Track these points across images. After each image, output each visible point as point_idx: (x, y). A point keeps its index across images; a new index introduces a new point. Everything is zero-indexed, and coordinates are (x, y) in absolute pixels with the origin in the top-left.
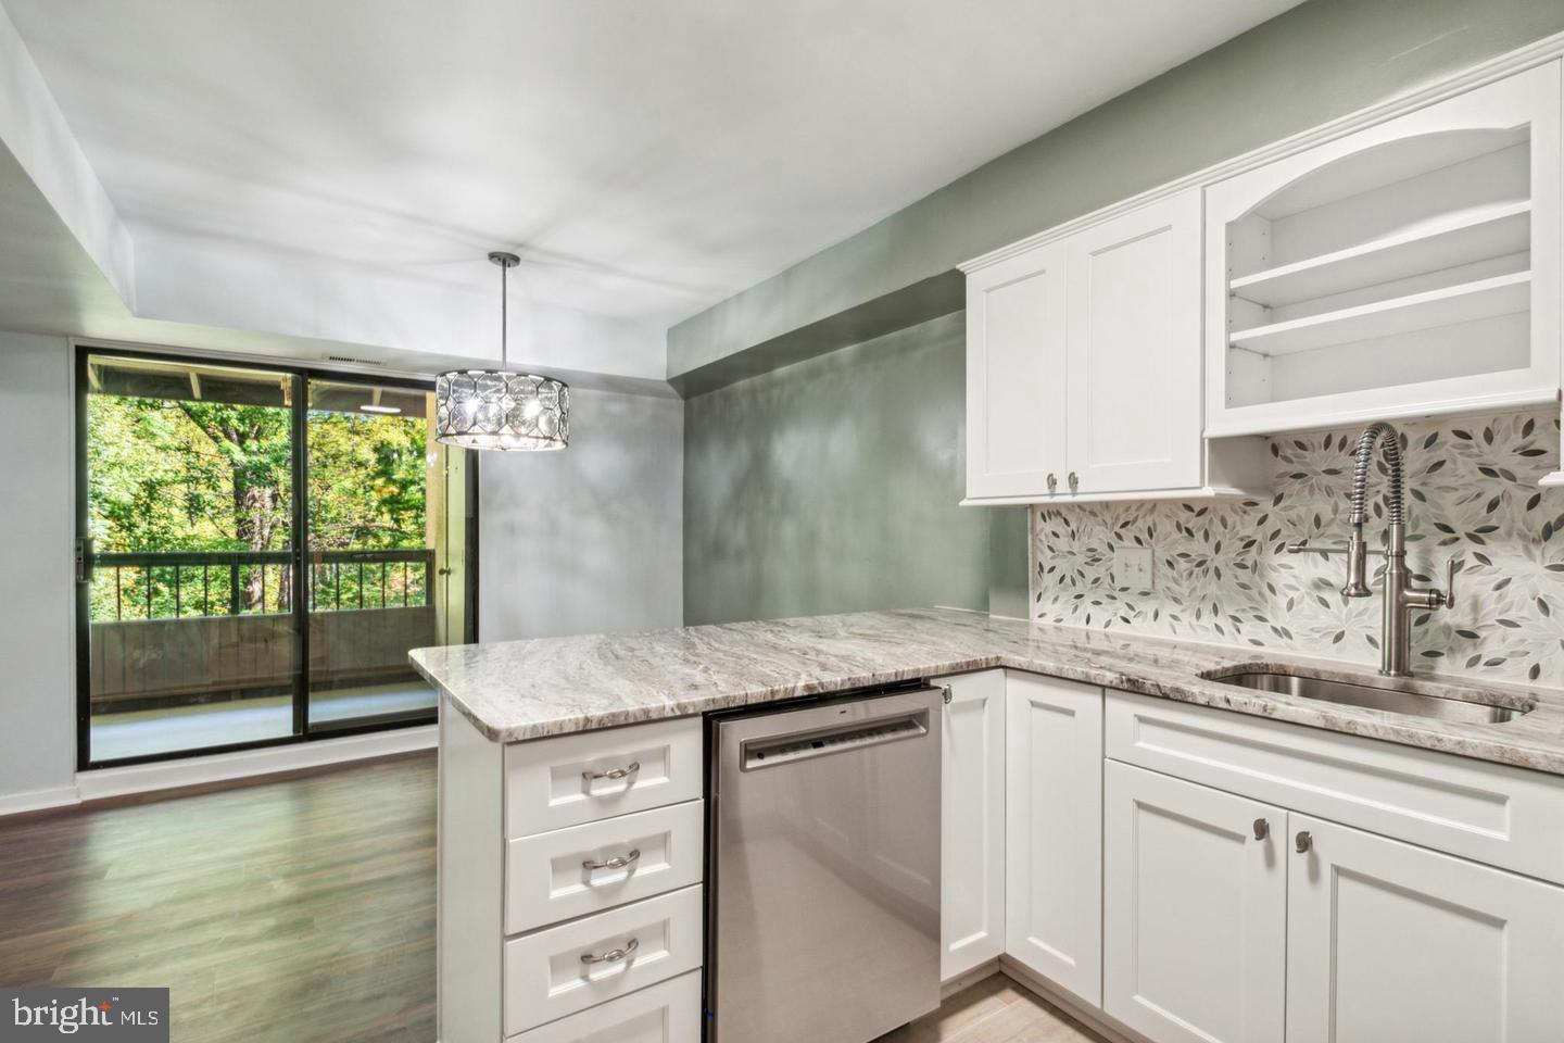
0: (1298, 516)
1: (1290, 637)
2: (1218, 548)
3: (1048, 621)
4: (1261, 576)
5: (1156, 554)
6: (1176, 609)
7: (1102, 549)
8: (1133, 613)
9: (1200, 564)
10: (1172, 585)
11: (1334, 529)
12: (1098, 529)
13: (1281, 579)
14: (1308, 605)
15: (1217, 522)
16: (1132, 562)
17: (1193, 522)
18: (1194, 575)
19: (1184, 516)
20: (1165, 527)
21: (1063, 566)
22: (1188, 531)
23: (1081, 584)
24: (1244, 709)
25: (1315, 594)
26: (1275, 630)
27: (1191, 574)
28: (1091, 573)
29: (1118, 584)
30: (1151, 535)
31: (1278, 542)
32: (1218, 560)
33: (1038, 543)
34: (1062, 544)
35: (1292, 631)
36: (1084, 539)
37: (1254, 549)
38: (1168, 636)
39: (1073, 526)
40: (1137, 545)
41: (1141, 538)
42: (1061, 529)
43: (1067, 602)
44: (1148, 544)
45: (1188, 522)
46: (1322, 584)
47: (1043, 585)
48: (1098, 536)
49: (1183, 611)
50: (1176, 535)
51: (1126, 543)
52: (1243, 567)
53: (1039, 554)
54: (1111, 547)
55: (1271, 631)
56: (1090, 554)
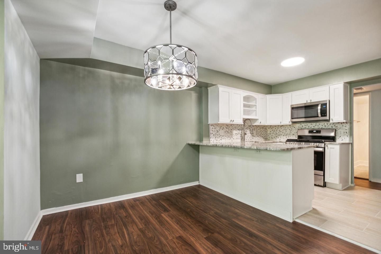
2: (229, 130)
3: (212, 141)
5: (224, 131)
6: (226, 138)
7: (218, 130)
8: (222, 139)
10: (225, 135)
13: (234, 133)
14: (235, 136)
15: (229, 127)
16: (222, 132)
17: (227, 127)
20: (225, 127)
21: (214, 133)
23: (215, 136)
27: (227, 133)
28: (217, 134)
29: (220, 135)
32: (229, 132)
34: (214, 130)
35: (234, 139)
36: (216, 129)
37: (232, 130)
38: (225, 141)
39: (215, 127)
40: (222, 130)
42: (213, 127)
43: (214, 138)
46: (236, 134)
47: (211, 136)
48: (218, 128)
50: (226, 129)
52: (231, 132)
53: (211, 131)
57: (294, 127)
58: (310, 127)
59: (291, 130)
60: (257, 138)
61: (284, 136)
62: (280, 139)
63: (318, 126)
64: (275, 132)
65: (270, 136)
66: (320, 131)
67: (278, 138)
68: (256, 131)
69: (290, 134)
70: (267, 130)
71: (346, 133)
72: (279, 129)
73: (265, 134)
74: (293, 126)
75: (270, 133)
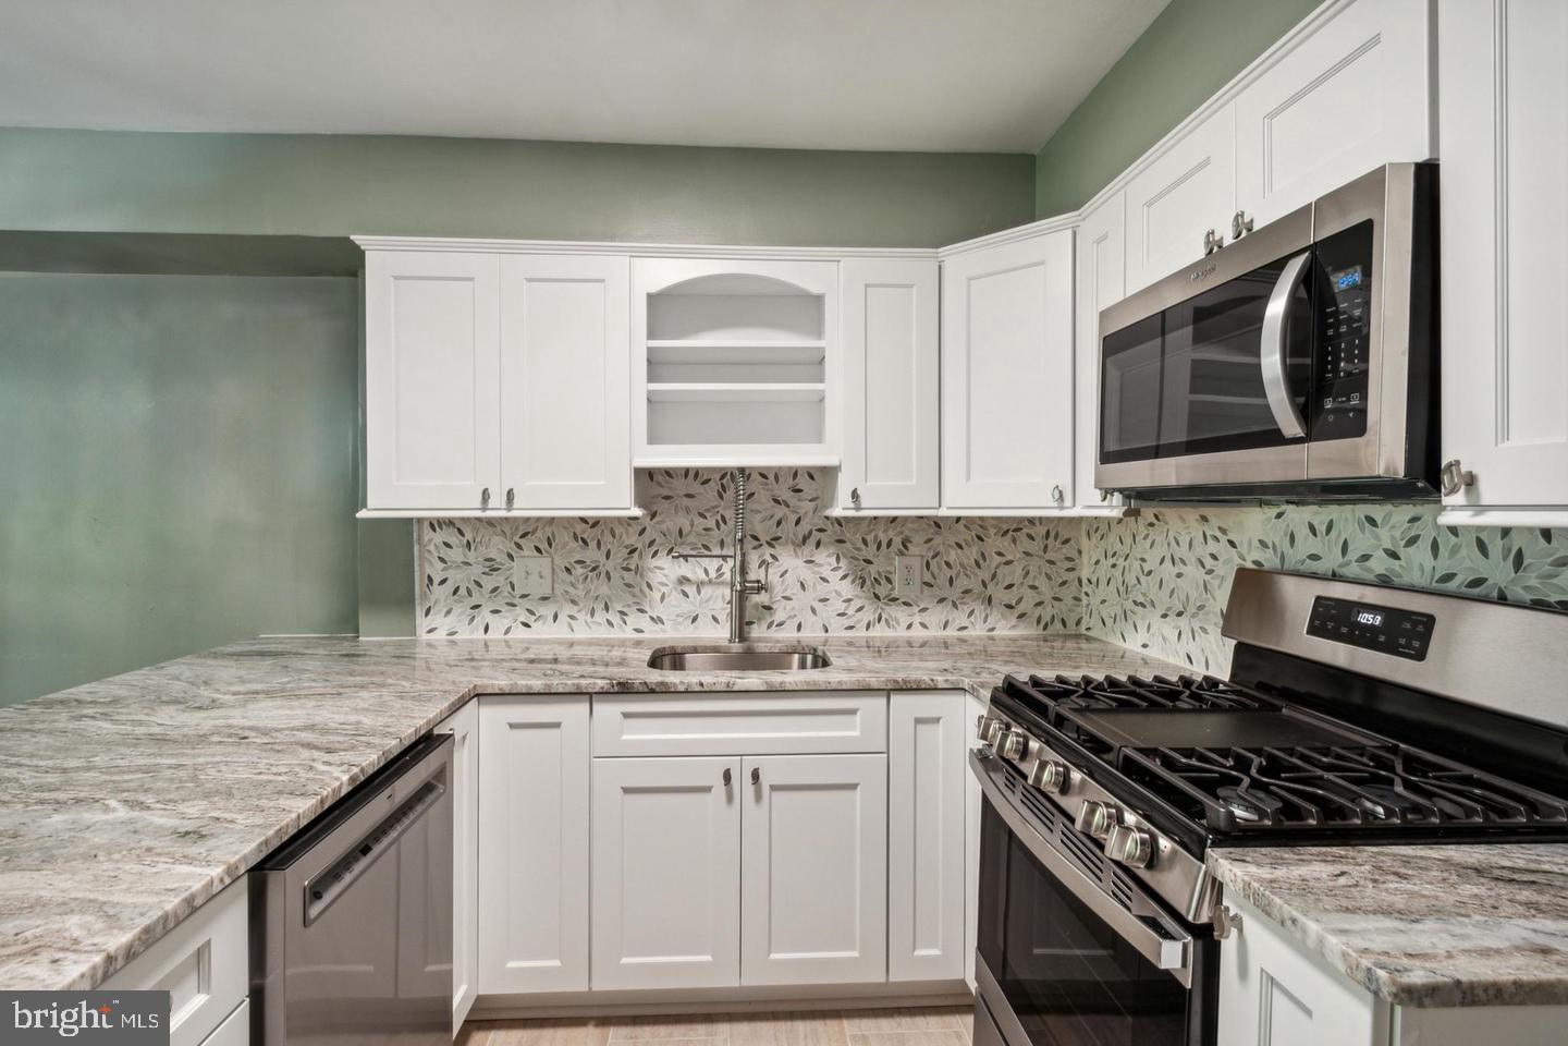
0: (668, 529)
1: (663, 623)
2: (608, 555)
3: (440, 635)
4: (642, 576)
5: (556, 562)
6: (573, 610)
7: (500, 558)
8: (533, 618)
9: (594, 569)
10: (570, 589)
11: (691, 538)
12: (496, 539)
13: (656, 578)
14: (675, 597)
15: (607, 533)
16: (531, 570)
17: (588, 534)
18: (589, 579)
19: (580, 527)
20: (564, 537)
21: (456, 577)
22: (584, 541)
23: (468, 597)
24: (714, 689)
25: (679, 588)
26: (652, 618)
27: (586, 578)
28: (489, 583)
29: (518, 592)
30: (550, 545)
31: (654, 549)
32: (610, 565)
33: (427, 555)
34: (456, 555)
35: (664, 618)
36: (482, 549)
37: (636, 554)
38: (567, 635)
39: (469, 536)
40: (536, 553)
41: (541, 547)
42: (453, 539)
43: (462, 613)
44: (548, 553)
45: (584, 532)
46: (684, 580)
47: (433, 598)
48: (496, 547)
49: (579, 611)
50: (573, 544)
51: (526, 552)
52: (627, 569)
53: (427, 565)
54: (511, 557)
55: (649, 619)
56: (488, 563)
57: (1232, 543)
59: (1209, 562)
61: (1164, 616)
62: (1145, 646)
64: (1117, 572)
65: (1095, 601)
66: (1429, 621)
67: (1135, 627)
68: (917, 564)
69: (1201, 608)
72: (1137, 552)
73: (1042, 582)
74: (1224, 531)
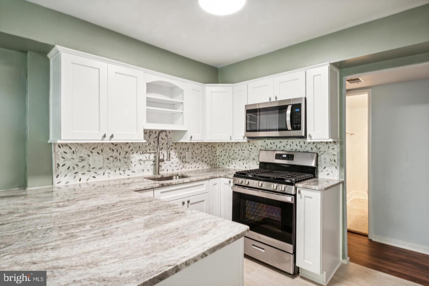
0: (136, 146)
1: (135, 172)
2: (120, 154)
3: (63, 184)
4: (129, 159)
5: (104, 157)
6: (109, 171)
7: (85, 156)
8: (96, 175)
9: (116, 158)
10: (109, 165)
11: (142, 149)
12: (83, 150)
13: (133, 160)
14: (138, 165)
15: (120, 148)
16: (96, 159)
17: (114, 148)
18: (114, 161)
19: (111, 146)
20: (106, 149)
21: (68, 163)
22: (113, 150)
23: (73, 170)
25: (139, 162)
26: (132, 171)
27: (113, 161)
28: (81, 165)
29: (91, 167)
30: (102, 151)
31: (133, 152)
32: (120, 157)
33: (57, 156)
34: (69, 156)
35: (135, 171)
36: (78, 154)
37: (128, 153)
38: (108, 179)
39: (73, 149)
40: (97, 154)
41: (99, 152)
42: (68, 151)
43: (71, 176)
44: (101, 154)
45: (112, 147)
46: (140, 160)
47: (59, 171)
48: (84, 153)
49: (111, 171)
50: (109, 151)
51: (94, 154)
52: (125, 158)
53: (57, 160)
54: (89, 156)
55: (131, 172)
56: (80, 158)
57: (255, 146)
58: (278, 147)
59: (250, 150)
60: (194, 165)
61: (240, 160)
62: (234, 167)
63: (290, 145)
64: (227, 154)
65: (221, 160)
66: (293, 155)
67: (232, 163)
68: (190, 153)
69: (248, 158)
70: (215, 149)
71: (333, 162)
72: (233, 149)
73: (211, 156)
74: (253, 144)
75: (220, 155)
